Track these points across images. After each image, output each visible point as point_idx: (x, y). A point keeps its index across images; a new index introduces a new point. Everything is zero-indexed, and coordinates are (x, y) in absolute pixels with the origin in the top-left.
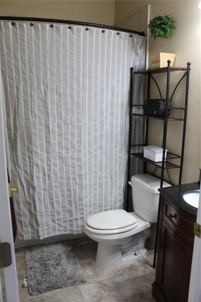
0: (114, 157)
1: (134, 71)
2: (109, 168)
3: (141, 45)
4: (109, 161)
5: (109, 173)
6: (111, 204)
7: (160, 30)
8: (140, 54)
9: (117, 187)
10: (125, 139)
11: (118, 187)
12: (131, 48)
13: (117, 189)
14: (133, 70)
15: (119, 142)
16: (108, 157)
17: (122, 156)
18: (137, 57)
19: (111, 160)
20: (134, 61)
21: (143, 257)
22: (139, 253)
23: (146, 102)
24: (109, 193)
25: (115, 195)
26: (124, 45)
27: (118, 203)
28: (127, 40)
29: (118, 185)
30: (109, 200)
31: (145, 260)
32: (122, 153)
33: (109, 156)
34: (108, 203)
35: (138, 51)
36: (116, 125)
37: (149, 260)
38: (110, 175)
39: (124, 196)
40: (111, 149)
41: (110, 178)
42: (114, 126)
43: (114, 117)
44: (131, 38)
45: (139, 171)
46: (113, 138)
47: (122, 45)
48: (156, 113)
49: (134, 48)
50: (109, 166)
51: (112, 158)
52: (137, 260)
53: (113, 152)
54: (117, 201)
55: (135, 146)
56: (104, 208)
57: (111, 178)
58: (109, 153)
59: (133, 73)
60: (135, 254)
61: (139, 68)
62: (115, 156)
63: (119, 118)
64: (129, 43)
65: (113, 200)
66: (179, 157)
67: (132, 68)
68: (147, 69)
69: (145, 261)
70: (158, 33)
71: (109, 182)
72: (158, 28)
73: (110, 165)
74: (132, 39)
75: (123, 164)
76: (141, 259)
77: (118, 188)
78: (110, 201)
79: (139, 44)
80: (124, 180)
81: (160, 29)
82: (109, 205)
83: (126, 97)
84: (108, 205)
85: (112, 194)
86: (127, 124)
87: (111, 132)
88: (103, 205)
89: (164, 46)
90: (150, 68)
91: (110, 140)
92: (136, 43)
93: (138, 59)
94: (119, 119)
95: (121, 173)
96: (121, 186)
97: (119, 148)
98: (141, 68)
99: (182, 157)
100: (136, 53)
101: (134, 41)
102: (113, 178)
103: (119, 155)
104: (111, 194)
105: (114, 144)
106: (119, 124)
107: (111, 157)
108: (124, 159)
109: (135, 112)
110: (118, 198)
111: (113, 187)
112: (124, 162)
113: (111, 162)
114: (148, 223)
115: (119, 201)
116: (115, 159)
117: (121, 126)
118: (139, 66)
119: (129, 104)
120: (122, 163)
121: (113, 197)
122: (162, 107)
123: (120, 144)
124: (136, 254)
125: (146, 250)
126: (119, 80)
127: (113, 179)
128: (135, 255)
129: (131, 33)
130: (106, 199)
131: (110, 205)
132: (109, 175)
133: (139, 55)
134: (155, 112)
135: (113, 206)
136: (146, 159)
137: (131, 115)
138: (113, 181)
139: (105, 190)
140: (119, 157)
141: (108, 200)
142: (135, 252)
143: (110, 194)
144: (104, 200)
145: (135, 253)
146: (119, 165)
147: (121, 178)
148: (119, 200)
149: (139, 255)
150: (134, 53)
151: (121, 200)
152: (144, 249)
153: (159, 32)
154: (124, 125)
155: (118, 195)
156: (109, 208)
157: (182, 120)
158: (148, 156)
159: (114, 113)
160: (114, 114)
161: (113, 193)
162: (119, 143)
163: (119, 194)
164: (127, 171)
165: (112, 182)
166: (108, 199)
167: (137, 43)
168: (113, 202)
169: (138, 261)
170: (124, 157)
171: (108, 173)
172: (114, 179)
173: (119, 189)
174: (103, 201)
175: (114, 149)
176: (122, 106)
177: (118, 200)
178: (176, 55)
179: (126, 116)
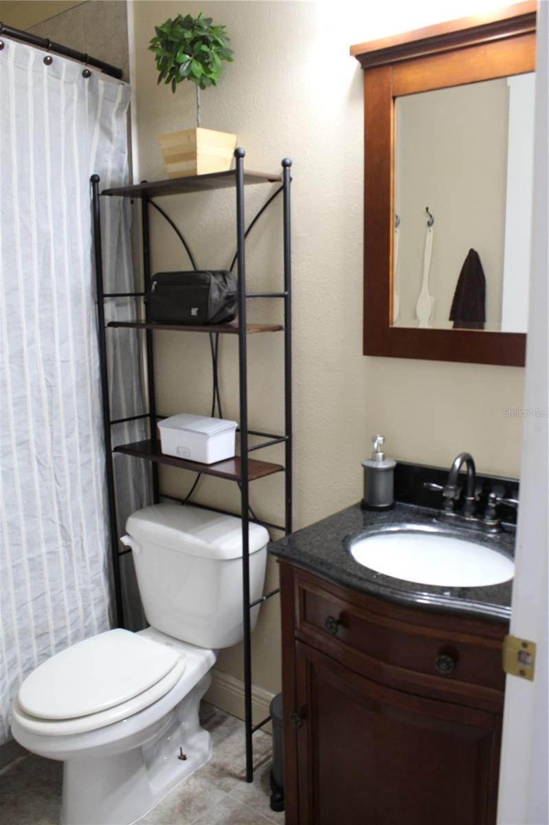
0: (66, 466)
1: (101, 188)
2: (56, 506)
3: (120, 104)
4: (53, 483)
5: (58, 522)
6: (75, 622)
7: (191, 58)
8: (118, 133)
9: (84, 560)
10: (93, 405)
11: (88, 561)
12: (89, 112)
13: (85, 567)
14: (99, 183)
15: (76, 415)
16: (50, 468)
17: (90, 461)
18: (108, 142)
19: (58, 478)
20: (98, 157)
21: (205, 757)
22: (191, 748)
23: (155, 283)
24: (64, 587)
25: (84, 587)
26: (69, 101)
27: (93, 611)
28: (75, 87)
29: (88, 556)
30: (67, 610)
31: (214, 766)
32: (88, 451)
33: (52, 466)
34: (64, 618)
35: (110, 122)
36: (62, 362)
37: (226, 760)
38: (62, 527)
39: (107, 586)
40: (56, 442)
41: (62, 535)
42: (58, 364)
43: (54, 335)
44: (87, 80)
45: (140, 499)
46: (58, 407)
47: (63, 102)
48: (197, 312)
49: (96, 115)
50: (55, 496)
51: (61, 470)
52: (193, 772)
53: (61, 452)
54: (90, 605)
55: (119, 424)
56: (55, 636)
57: (66, 538)
58: (50, 459)
59: (100, 193)
60: (180, 758)
61: (116, 179)
62: (70, 462)
63: (71, 338)
64: (81, 95)
65: (80, 604)
66: (278, 439)
67: (96, 178)
68: (136, 182)
69: (216, 770)
70: (185, 68)
71: (61, 550)
72: (184, 52)
73: (57, 496)
74: (90, 83)
75: (94, 483)
76: (200, 767)
77: (88, 565)
78: (71, 612)
79: (114, 102)
80: (103, 533)
81: (190, 56)
82: (68, 623)
83: (85, 269)
84: (65, 627)
85: (74, 586)
86: (94, 356)
87: (50, 387)
88: (52, 628)
89: (200, 108)
90: (144, 179)
91: (51, 413)
92: (105, 99)
93: (113, 148)
94: (71, 344)
95: (93, 513)
96: (96, 556)
97: (77, 434)
98: (120, 178)
99: (287, 437)
100: (106, 132)
101: (97, 90)
102: (72, 534)
103: (79, 457)
104: (71, 587)
105: (63, 423)
106: (72, 357)
107: (59, 467)
108: (96, 470)
109: (113, 317)
110: (92, 596)
111: (75, 563)
112: (97, 477)
113: (58, 484)
114: (210, 653)
115: (95, 605)
116: (71, 474)
117: (77, 363)
118: (113, 172)
119: (93, 294)
120: (91, 482)
121: (79, 595)
122: (215, 295)
123: (79, 424)
124: (183, 758)
125: (206, 734)
126: (61, 216)
127: (70, 540)
128: (182, 761)
129: (86, 65)
130: (58, 609)
131: (72, 625)
132: (58, 528)
133: (115, 135)
134: (194, 312)
135: (81, 625)
136: (170, 459)
137: (102, 326)
138: (73, 544)
139: (52, 580)
140: (82, 465)
141: (63, 609)
142: (181, 749)
143: (67, 587)
144: (50, 610)
145: (181, 753)
146: (84, 491)
147: (95, 530)
148: (95, 599)
149: (194, 757)
150: (97, 129)
151: (102, 600)
152: (199, 731)
153: (190, 64)
154: (87, 359)
155: (91, 586)
156: (69, 632)
157: (280, 328)
158: (178, 448)
159: (53, 322)
160: (53, 328)
161: (77, 582)
162: (76, 420)
163: (93, 582)
164: (106, 505)
165: (68, 547)
166: (63, 605)
167: (109, 99)
168: (81, 612)
169: (196, 775)
170: (96, 463)
171: (54, 522)
172: (73, 539)
173: (91, 565)
174: (50, 617)
175: (64, 441)
176: (76, 300)
177: (93, 603)
178: (238, 137)
179: (89, 333)
